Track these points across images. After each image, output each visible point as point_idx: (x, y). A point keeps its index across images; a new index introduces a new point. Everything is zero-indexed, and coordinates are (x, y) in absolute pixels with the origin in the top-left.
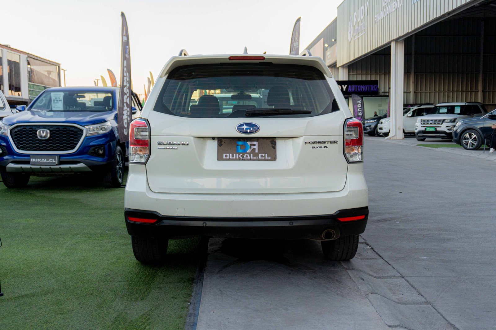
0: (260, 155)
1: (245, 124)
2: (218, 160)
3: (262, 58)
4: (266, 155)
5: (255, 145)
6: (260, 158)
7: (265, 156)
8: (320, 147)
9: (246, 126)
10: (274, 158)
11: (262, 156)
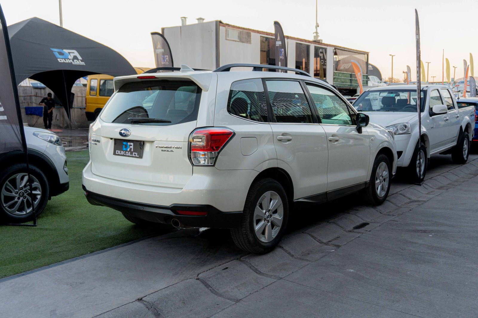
0: (134, 153)
1: (124, 129)
2: (114, 154)
3: (154, 77)
4: (137, 153)
5: (131, 145)
6: (133, 155)
7: (135, 155)
8: (168, 151)
9: (124, 131)
10: (141, 156)
11: (135, 154)
